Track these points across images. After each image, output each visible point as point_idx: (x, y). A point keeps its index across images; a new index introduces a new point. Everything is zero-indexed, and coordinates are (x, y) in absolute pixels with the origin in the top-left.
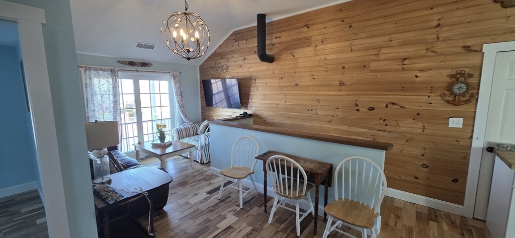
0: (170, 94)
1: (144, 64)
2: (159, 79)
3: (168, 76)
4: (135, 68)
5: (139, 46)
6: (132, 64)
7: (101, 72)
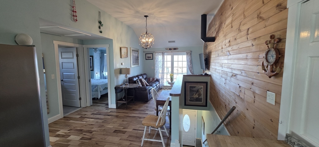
0: (187, 61)
1: (175, 49)
2: (182, 55)
3: (185, 53)
4: (171, 51)
5: (169, 42)
6: (170, 49)
7: (159, 53)
